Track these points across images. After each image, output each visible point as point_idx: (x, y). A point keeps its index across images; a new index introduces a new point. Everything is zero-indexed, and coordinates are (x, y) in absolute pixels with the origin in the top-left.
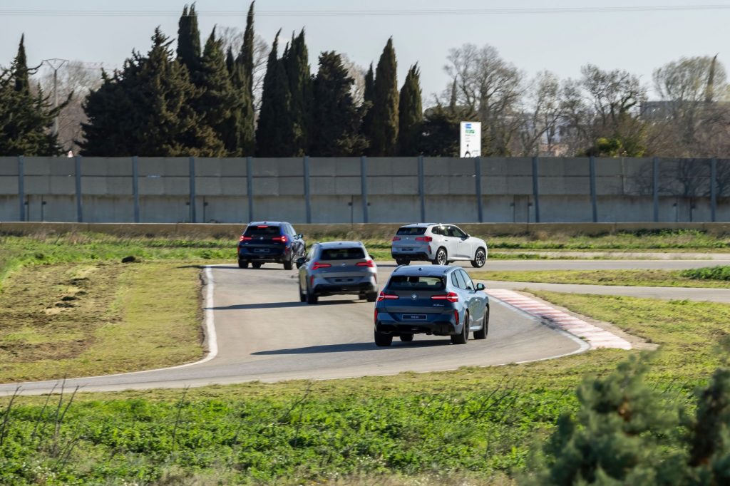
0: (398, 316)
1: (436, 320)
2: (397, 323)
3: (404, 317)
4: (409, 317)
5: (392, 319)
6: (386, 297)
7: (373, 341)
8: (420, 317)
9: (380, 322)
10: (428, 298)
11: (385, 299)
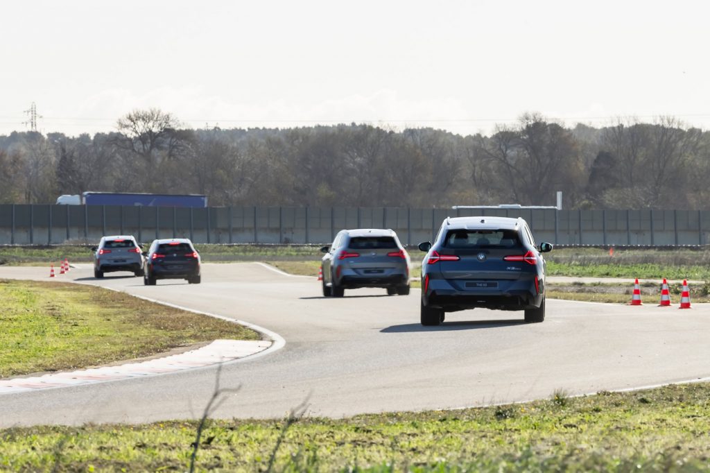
0: (458, 283)
1: (509, 289)
2: (458, 293)
3: (468, 285)
4: (474, 285)
5: (452, 288)
6: (442, 258)
7: (419, 321)
8: (489, 285)
9: (434, 292)
10: (501, 259)
11: (440, 260)
